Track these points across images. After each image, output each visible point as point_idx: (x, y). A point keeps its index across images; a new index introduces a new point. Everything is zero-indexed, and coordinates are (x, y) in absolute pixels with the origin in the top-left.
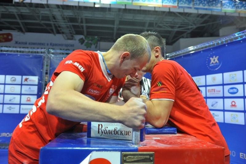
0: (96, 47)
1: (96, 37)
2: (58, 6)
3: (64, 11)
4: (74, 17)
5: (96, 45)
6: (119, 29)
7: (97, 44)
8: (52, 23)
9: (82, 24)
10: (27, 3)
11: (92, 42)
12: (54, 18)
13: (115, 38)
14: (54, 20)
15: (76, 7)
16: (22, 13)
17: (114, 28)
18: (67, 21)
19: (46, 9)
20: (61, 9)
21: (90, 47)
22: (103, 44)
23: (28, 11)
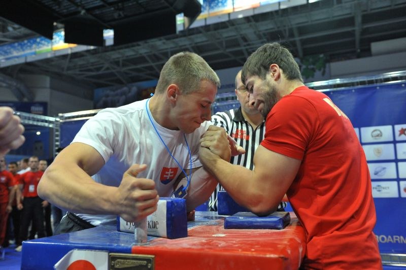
0: (323, 74)
1: (322, 56)
2: (247, 19)
3: (258, 24)
4: (276, 29)
5: (322, 69)
6: (364, 32)
7: (325, 67)
8: (243, 48)
9: (292, 39)
10: (202, 27)
11: (315, 67)
12: (245, 39)
13: (359, 51)
14: (245, 43)
15: (277, 12)
16: (196, 43)
17: (354, 31)
18: (265, 40)
19: (230, 28)
20: (253, 23)
21: (313, 76)
22: (335, 66)
23: (204, 39)
